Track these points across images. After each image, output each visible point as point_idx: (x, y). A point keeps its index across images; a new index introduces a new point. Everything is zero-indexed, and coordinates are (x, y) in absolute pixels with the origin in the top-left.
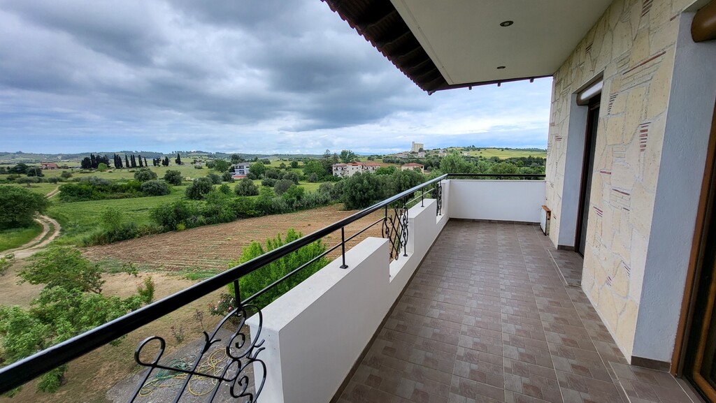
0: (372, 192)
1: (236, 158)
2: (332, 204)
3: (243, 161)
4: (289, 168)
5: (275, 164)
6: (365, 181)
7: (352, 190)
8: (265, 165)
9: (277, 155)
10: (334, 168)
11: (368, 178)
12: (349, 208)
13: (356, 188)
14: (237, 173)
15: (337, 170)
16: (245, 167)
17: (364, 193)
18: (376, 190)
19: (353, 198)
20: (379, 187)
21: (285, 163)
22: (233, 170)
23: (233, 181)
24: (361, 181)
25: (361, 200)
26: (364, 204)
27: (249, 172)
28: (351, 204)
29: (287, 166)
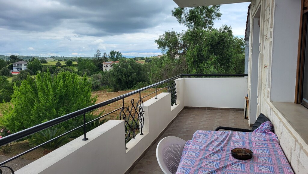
0: (135, 75)
1: (14, 58)
2: (102, 90)
3: (21, 60)
4: (64, 66)
5: (51, 63)
6: (129, 66)
7: (119, 74)
8: (43, 64)
9: (53, 57)
10: (104, 65)
11: (132, 65)
12: (116, 90)
13: (121, 72)
14: (15, 70)
15: (107, 66)
16: (23, 65)
17: (128, 76)
18: (138, 74)
19: (119, 81)
20: (142, 72)
21: (61, 62)
22: (11, 67)
23: (11, 76)
24: (126, 67)
25: (126, 83)
26: (129, 86)
27: (26, 69)
28: (118, 86)
29: (62, 65)
